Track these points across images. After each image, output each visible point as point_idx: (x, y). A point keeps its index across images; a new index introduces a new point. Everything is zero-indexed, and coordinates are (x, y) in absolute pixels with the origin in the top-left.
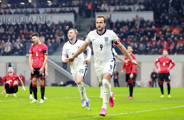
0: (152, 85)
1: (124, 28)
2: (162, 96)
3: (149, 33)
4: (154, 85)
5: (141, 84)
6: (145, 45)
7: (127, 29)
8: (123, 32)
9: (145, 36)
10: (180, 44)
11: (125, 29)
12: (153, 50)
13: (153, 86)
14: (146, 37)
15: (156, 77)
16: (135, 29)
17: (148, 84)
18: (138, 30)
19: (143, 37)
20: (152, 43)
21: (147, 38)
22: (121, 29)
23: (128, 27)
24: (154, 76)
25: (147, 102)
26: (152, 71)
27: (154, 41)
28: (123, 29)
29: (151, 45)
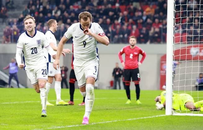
0: (114, 85)
1: (76, 5)
2: (129, 102)
3: (111, 13)
4: (118, 87)
5: (99, 85)
6: (106, 30)
7: (80, 7)
8: (74, 11)
9: (104, 17)
10: (154, 29)
11: (77, 7)
12: (116, 37)
13: (115, 88)
14: (107, 18)
15: (120, 75)
16: (91, 7)
17: (109, 85)
18: (96, 8)
19: (102, 18)
20: (115, 27)
21: (108, 20)
22: (71, 7)
23: (81, 4)
24: (117, 73)
25: (107, 109)
26: (114, 67)
27: (118, 24)
28: (74, 7)
29: (114, 30)
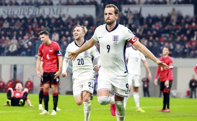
1: (157, 24)
3: (188, 32)
4: (194, 96)
5: (177, 94)
6: (183, 47)
7: (161, 26)
8: (155, 30)
9: (182, 35)
11: (159, 26)
12: (192, 52)
13: (191, 97)
14: (184, 36)
16: (171, 26)
17: (186, 94)
18: (174, 28)
19: (180, 36)
20: (191, 44)
21: (185, 38)
22: (153, 26)
23: (162, 24)
24: (193, 84)
25: (184, 116)
26: (190, 78)
27: (194, 41)
28: (156, 26)
29: (190, 46)
